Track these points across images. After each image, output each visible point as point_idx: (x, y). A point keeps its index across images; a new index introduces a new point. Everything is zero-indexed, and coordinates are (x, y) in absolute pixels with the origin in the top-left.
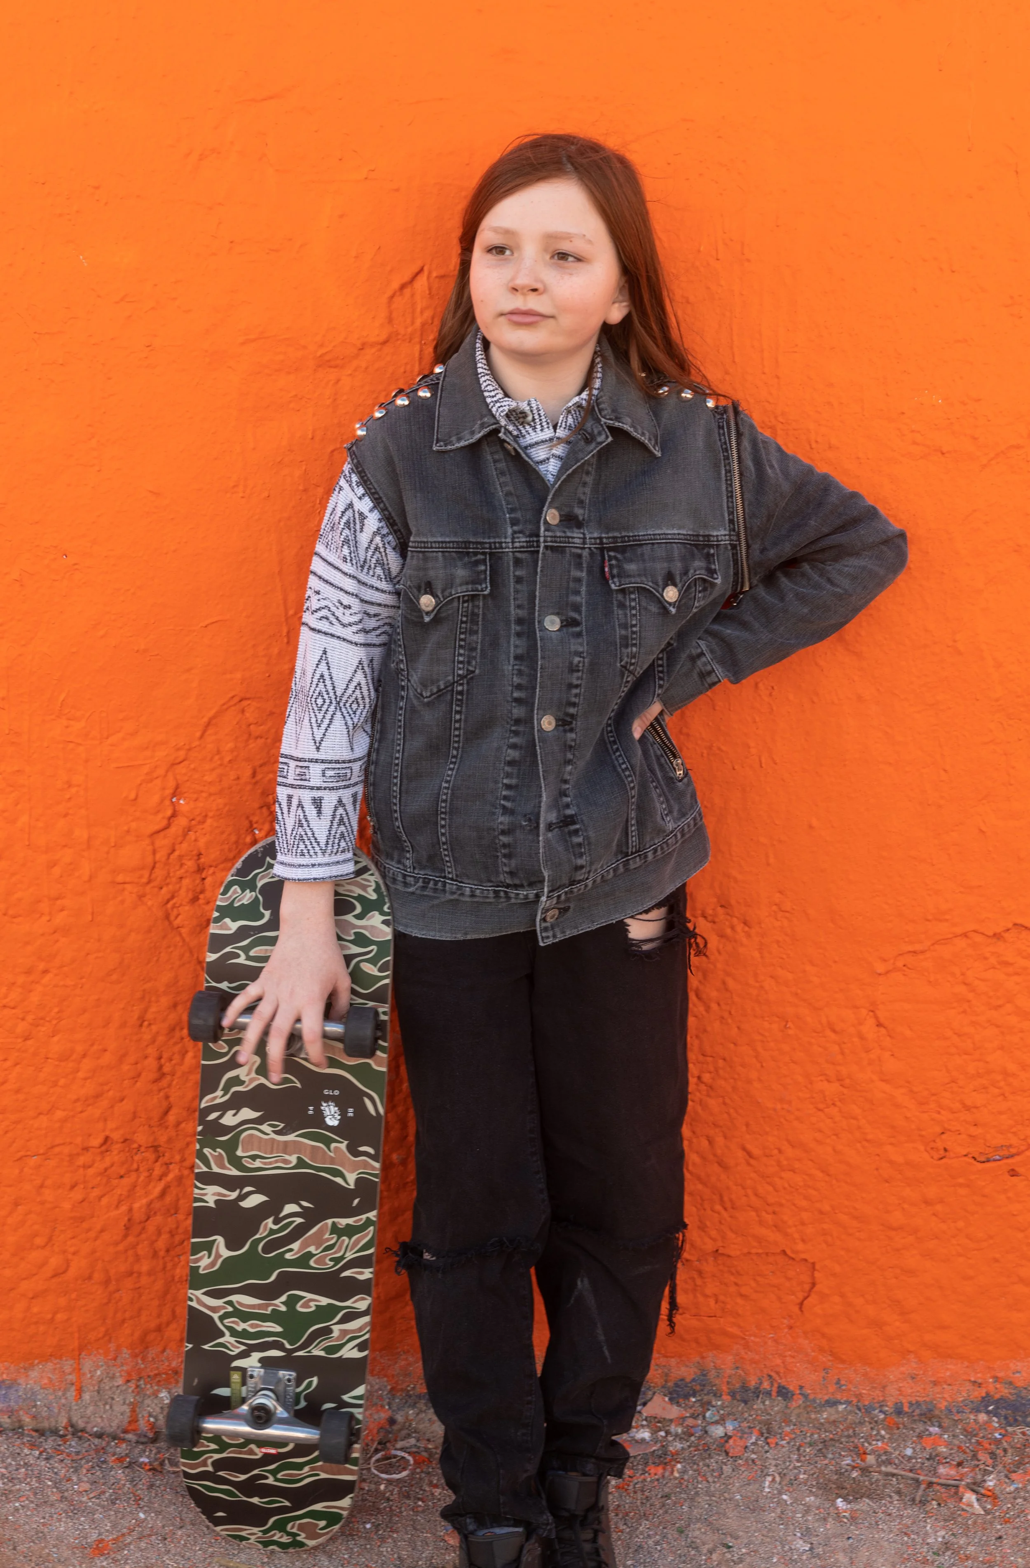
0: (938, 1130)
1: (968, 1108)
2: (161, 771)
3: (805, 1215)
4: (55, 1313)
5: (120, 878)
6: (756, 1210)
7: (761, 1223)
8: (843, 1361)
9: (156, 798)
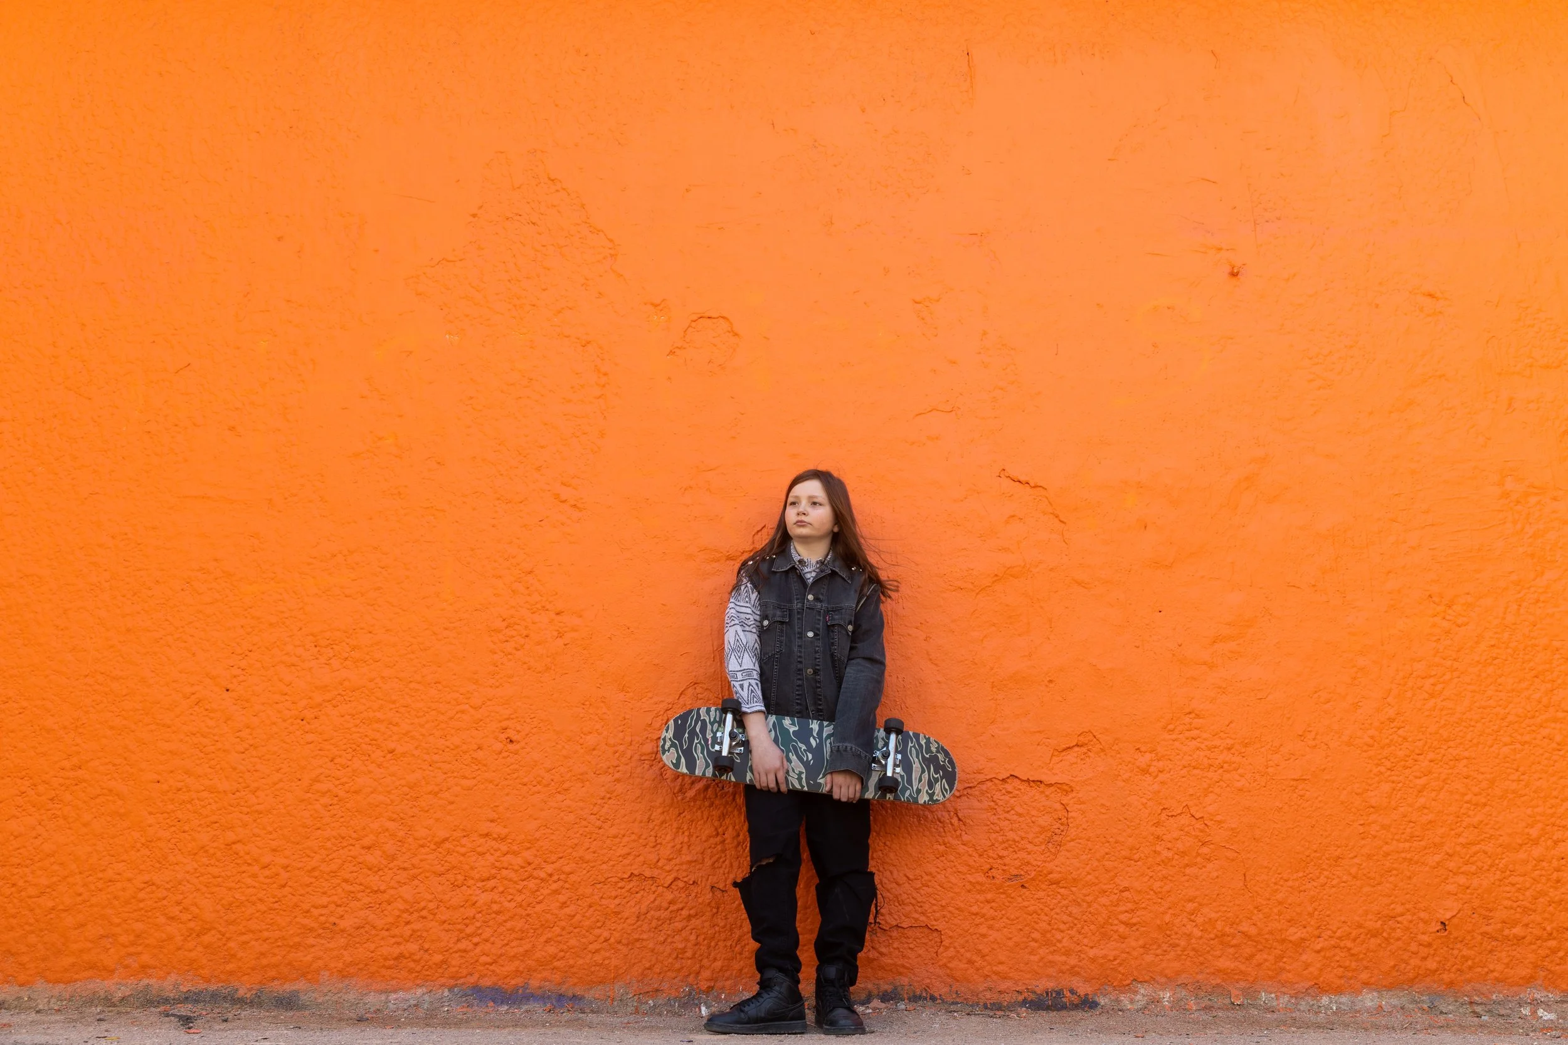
0: (989, 867)
1: (1001, 857)
2: (662, 713)
3: (935, 908)
4: (604, 960)
5: (643, 758)
6: (913, 905)
7: (916, 911)
8: (958, 981)
9: (659, 724)
